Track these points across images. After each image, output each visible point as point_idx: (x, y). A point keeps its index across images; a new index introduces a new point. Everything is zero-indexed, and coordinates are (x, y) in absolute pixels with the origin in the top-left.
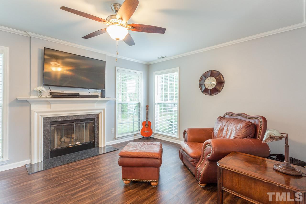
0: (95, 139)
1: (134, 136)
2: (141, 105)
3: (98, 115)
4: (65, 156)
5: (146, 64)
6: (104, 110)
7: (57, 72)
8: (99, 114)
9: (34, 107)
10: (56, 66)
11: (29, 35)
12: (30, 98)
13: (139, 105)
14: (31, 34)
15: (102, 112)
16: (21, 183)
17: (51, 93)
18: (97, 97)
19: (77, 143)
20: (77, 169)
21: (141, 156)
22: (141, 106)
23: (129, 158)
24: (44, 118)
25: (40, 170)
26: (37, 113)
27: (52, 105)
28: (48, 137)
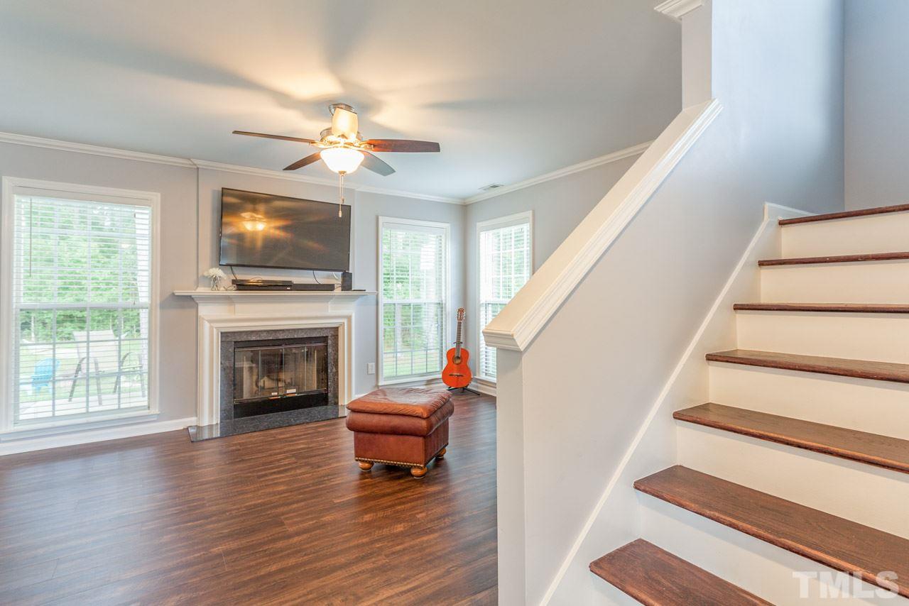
0: (329, 386)
1: (426, 385)
2: (445, 308)
3: (336, 329)
4: (263, 416)
5: (456, 205)
6: (349, 318)
7: (255, 233)
8: (338, 328)
9: (205, 311)
10: (253, 220)
11: (195, 165)
12: (197, 291)
13: (442, 308)
14: (199, 162)
15: (344, 323)
16: (177, 454)
17: (234, 282)
18: (330, 287)
19: (288, 391)
20: (280, 440)
21: (389, 411)
22: (445, 311)
23: (365, 415)
24: (222, 333)
25: (214, 436)
26: (210, 321)
27: (238, 306)
28: (230, 373)
